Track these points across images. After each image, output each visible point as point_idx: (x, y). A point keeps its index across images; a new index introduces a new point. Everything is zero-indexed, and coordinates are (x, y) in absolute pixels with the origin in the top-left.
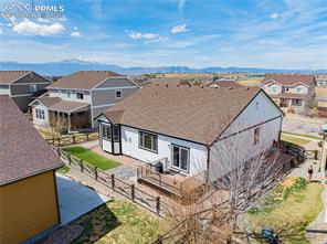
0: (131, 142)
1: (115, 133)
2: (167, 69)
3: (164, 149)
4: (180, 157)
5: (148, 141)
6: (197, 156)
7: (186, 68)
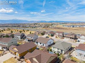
0: (39, 44)
1: (37, 43)
2: (40, 21)
3: (42, 44)
4: (43, 45)
5: (41, 43)
6: (45, 45)
7: (45, 21)
